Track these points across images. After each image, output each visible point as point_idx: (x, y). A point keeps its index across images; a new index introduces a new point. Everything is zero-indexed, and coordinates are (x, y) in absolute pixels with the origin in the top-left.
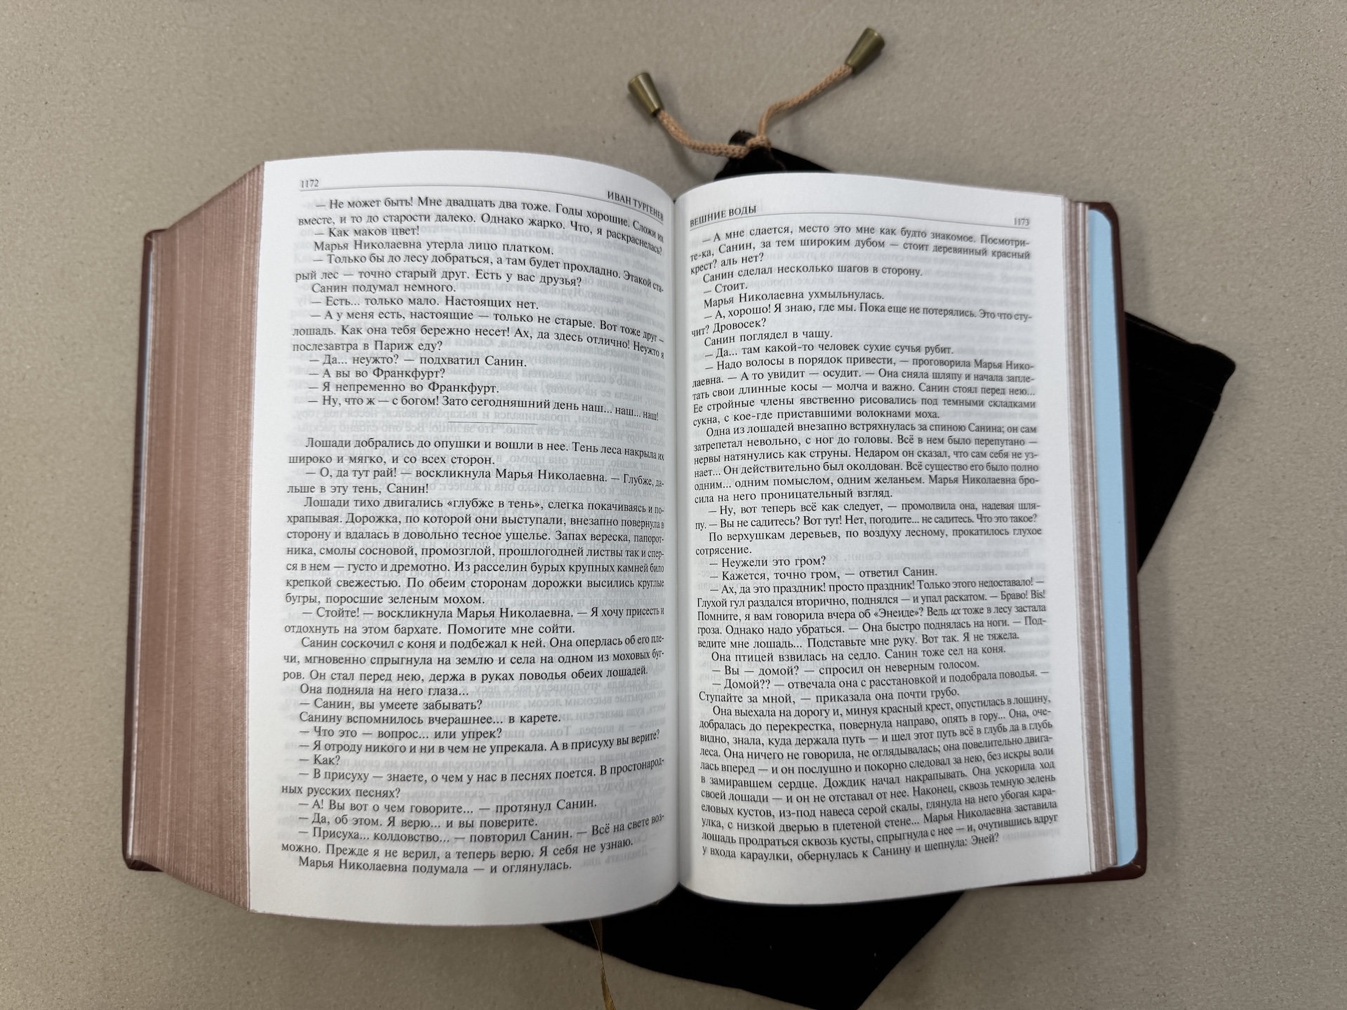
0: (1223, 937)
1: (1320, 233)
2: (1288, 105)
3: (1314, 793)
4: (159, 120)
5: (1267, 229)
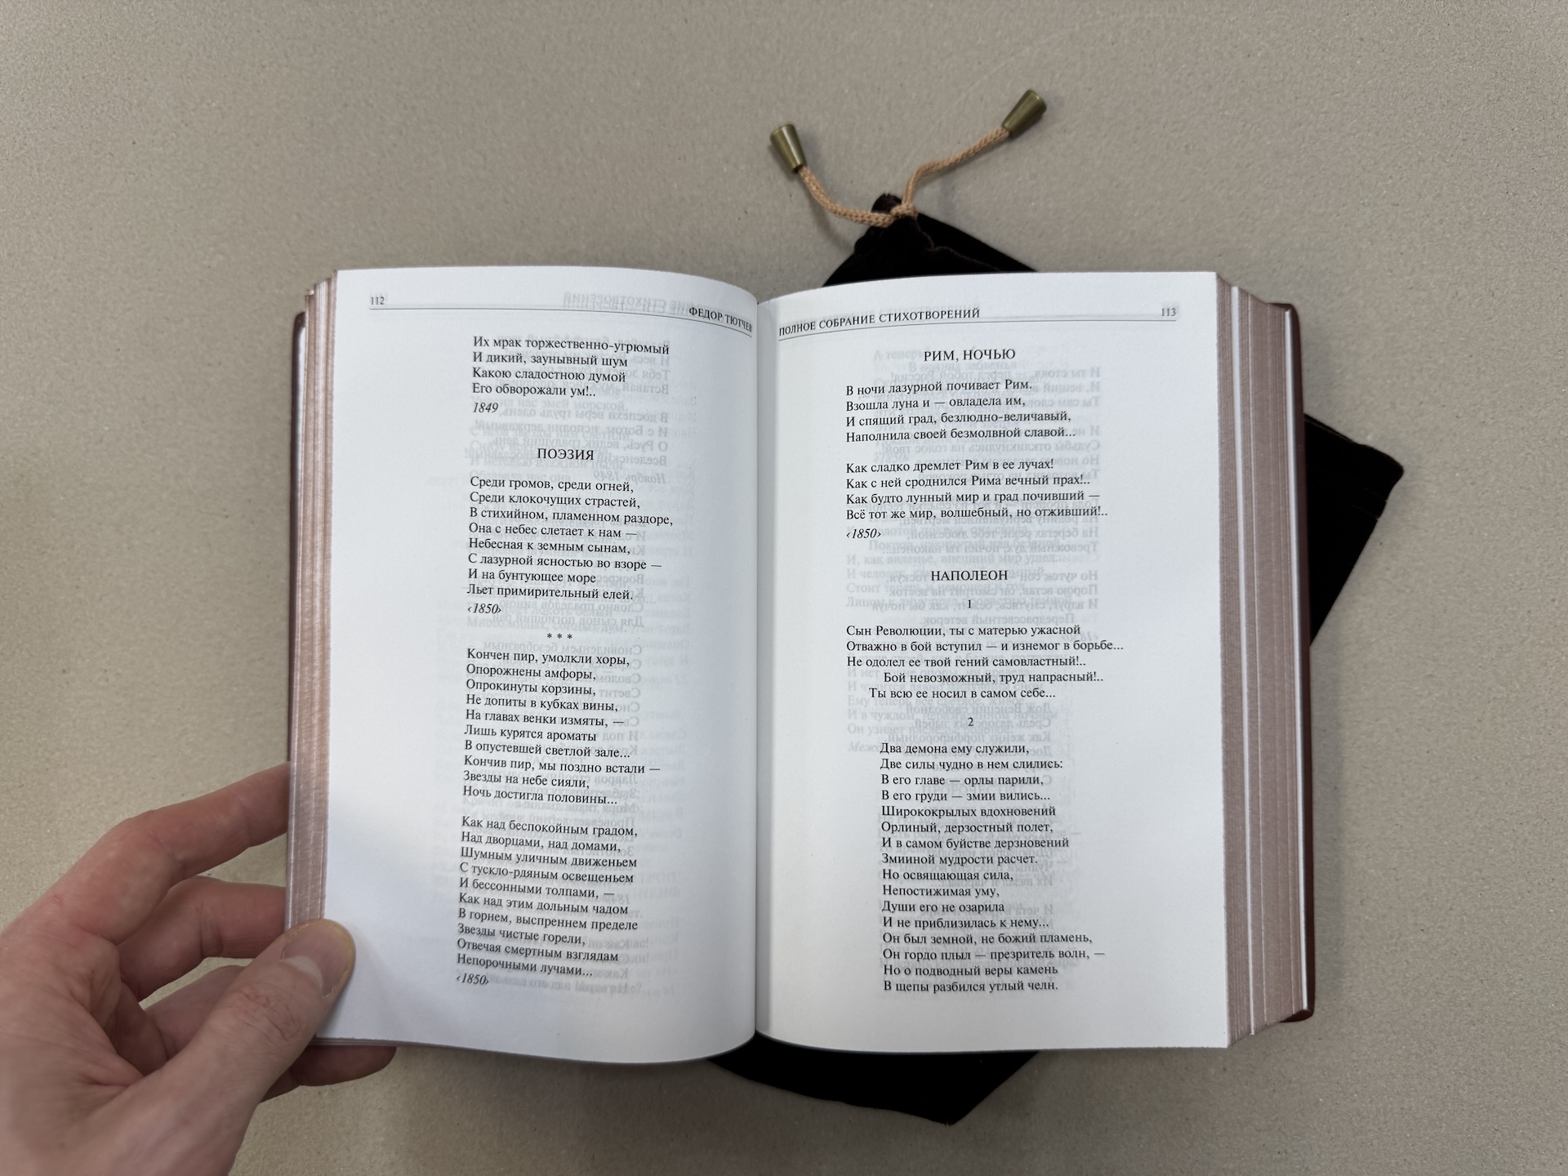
1: (1501, 350)
2: (1475, 210)
3: (1458, 948)
4: (256, 167)
5: (1443, 343)
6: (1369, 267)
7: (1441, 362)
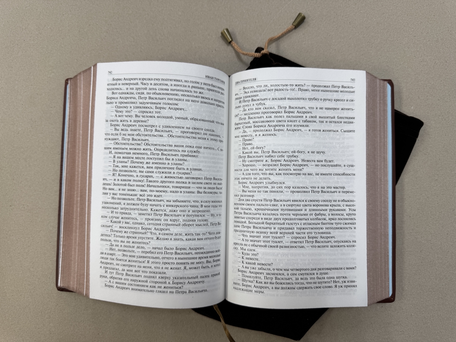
0: (422, 312)
1: (450, 79)
2: (439, 36)
4: (63, 46)
5: (432, 77)
6: (408, 56)
7: (432, 83)
